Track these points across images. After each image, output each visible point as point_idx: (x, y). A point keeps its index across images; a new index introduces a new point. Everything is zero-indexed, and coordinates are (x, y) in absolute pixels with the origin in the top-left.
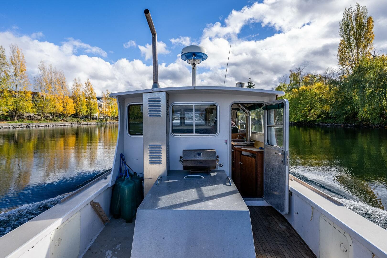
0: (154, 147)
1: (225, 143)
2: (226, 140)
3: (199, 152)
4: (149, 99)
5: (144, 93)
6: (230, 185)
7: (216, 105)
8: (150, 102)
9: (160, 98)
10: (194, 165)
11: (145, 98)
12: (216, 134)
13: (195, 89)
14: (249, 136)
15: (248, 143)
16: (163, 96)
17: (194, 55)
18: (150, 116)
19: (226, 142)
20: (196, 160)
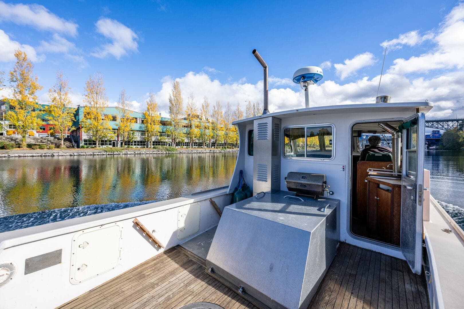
0: (261, 166)
1: (342, 170)
2: (343, 166)
3: (304, 176)
4: (259, 124)
5: (255, 120)
6: (323, 212)
7: (331, 127)
8: (259, 127)
9: (267, 123)
10: (298, 188)
11: (256, 123)
12: (331, 158)
13: (298, 112)
14: (396, 166)
15: (395, 174)
16: (269, 121)
17: (303, 78)
18: (259, 139)
19: (343, 168)
20: (299, 183)
